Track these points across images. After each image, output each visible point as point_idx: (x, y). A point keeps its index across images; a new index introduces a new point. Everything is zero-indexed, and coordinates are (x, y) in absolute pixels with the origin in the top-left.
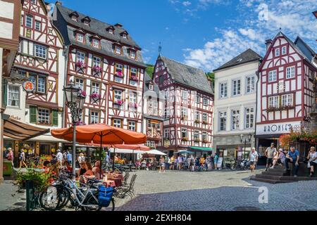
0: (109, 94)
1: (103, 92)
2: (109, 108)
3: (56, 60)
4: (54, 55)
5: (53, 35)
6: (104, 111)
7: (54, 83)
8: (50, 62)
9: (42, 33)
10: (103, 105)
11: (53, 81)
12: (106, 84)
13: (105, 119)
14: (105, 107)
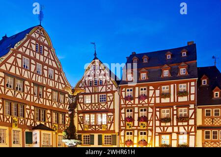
0: (156, 115)
1: (150, 115)
2: (156, 126)
3: (112, 101)
4: (111, 98)
5: (110, 84)
6: (151, 130)
7: (112, 117)
8: (109, 103)
9: (103, 86)
10: (151, 125)
11: (111, 116)
12: (152, 107)
13: (152, 137)
14: (152, 127)
